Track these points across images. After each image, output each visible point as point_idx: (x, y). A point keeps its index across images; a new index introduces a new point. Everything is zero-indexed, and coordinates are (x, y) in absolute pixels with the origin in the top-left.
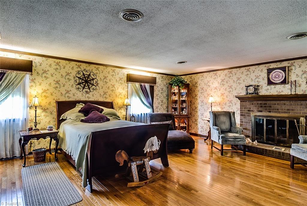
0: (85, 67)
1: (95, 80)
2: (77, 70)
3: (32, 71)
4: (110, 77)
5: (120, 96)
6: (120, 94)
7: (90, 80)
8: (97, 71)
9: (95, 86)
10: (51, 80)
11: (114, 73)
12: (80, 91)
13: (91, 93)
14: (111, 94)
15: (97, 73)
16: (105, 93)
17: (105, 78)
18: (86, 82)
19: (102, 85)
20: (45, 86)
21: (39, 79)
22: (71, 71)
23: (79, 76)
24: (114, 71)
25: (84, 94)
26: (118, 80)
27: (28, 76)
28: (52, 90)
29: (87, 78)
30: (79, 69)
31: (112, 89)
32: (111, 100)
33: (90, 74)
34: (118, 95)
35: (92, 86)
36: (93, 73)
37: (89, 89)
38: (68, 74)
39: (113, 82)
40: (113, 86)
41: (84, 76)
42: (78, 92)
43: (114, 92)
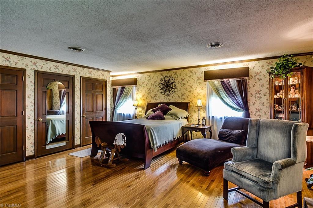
0: (166, 74)
1: (174, 83)
2: (160, 78)
3: (137, 85)
4: (187, 78)
5: (199, 96)
6: (199, 94)
7: (170, 85)
8: (176, 76)
9: (174, 89)
10: (146, 88)
11: (191, 74)
12: (163, 95)
13: (171, 95)
14: (189, 95)
15: (175, 77)
16: (183, 95)
17: (183, 80)
18: (167, 86)
19: (181, 87)
20: (143, 93)
21: (141, 89)
22: (157, 79)
23: (162, 82)
24: (191, 72)
25: (166, 97)
26: (196, 80)
27: (134, 87)
28: (147, 95)
29: (167, 83)
30: (162, 77)
31: (190, 90)
32: (189, 101)
33: (170, 79)
34: (196, 95)
35: (171, 89)
36: (172, 78)
37: (169, 92)
38: (155, 82)
39: (191, 82)
40: (191, 87)
41: (165, 81)
42: (162, 95)
43: (192, 92)
